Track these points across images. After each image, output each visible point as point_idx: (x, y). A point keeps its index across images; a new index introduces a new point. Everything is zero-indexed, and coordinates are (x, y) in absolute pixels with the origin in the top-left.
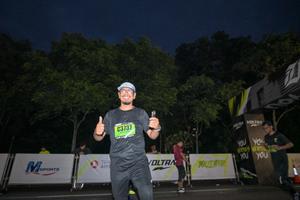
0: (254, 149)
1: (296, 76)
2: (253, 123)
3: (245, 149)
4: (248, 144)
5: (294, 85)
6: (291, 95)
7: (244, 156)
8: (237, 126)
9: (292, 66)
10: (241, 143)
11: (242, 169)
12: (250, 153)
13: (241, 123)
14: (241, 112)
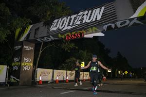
0: (23, 64)
1: (56, 27)
2: (27, 48)
3: (17, 64)
4: (20, 61)
5: (54, 31)
6: (51, 36)
7: (15, 68)
8: (17, 48)
9: (56, 21)
10: (16, 59)
11: (12, 76)
12: (20, 67)
13: (20, 47)
14: (22, 39)
